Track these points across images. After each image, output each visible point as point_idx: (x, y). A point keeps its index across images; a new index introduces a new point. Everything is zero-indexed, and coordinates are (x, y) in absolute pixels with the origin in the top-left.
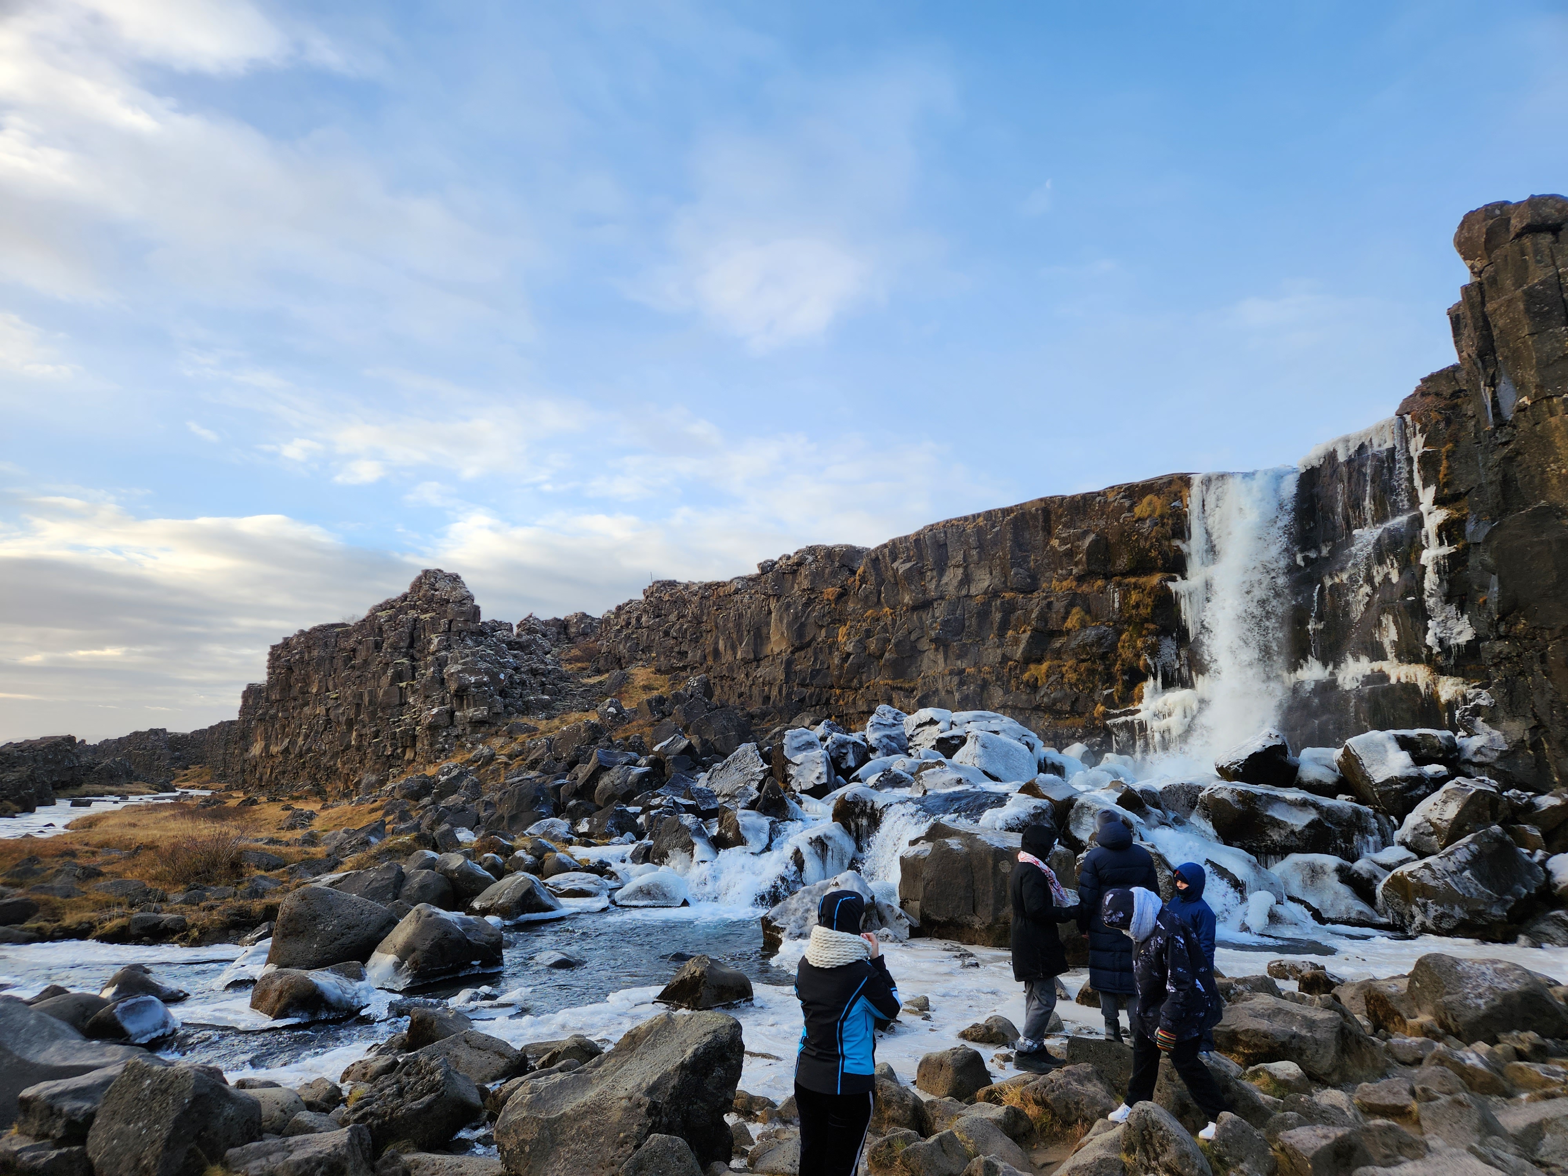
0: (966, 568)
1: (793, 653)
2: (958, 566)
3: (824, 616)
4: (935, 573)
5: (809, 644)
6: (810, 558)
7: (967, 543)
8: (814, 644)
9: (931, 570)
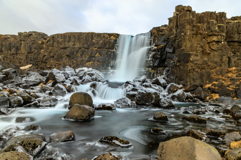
0: (74, 42)
1: (28, 54)
2: (73, 42)
3: (37, 47)
4: (68, 42)
5: (32, 52)
6: (34, 34)
7: (75, 37)
8: (34, 52)
9: (67, 41)
